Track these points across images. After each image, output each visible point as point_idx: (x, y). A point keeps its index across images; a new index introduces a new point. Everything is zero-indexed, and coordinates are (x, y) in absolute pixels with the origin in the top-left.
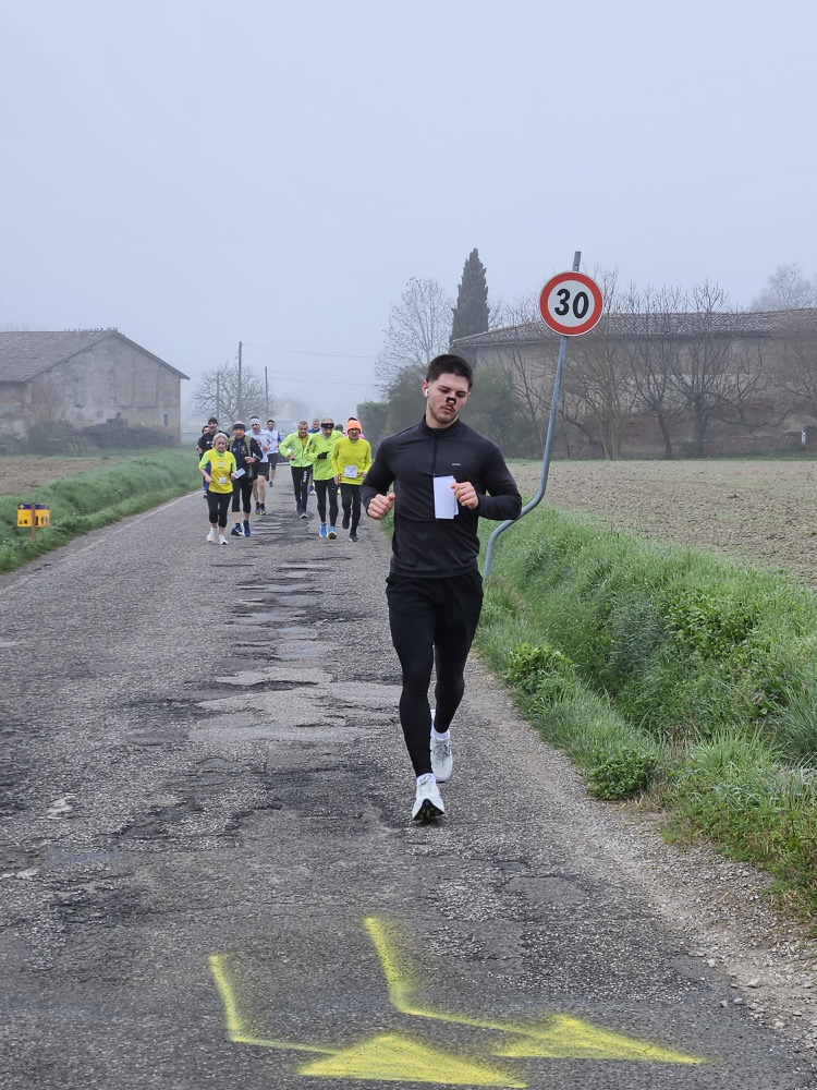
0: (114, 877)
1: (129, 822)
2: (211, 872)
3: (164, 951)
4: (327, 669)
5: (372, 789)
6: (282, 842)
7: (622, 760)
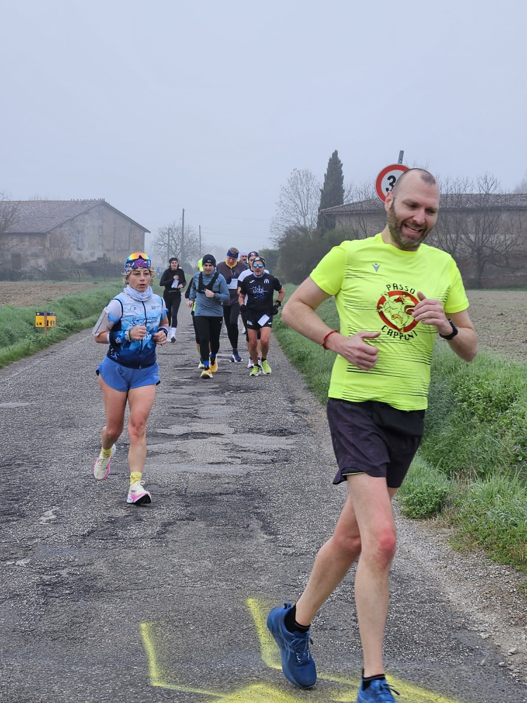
0: (79, 566)
1: (93, 528)
2: (145, 564)
3: (110, 619)
4: (230, 425)
5: (257, 508)
6: (194, 544)
7: (425, 491)
